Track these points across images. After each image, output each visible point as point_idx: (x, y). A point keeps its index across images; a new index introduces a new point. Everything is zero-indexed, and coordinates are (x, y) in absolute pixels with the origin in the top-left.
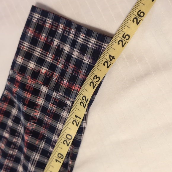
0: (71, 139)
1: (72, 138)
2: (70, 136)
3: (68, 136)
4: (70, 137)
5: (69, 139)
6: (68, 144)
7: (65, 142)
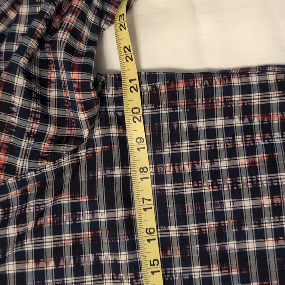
0: (139, 112)
1: (139, 109)
2: (136, 108)
3: (134, 111)
4: (136, 110)
5: (136, 113)
6: (139, 119)
7: (135, 120)
